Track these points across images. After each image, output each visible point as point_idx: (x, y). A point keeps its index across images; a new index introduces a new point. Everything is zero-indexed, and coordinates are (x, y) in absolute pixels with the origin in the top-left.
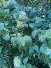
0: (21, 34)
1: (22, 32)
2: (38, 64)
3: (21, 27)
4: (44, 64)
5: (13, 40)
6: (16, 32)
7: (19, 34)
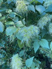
0: (23, 23)
1: (24, 19)
2: (37, 55)
3: (22, 10)
4: (44, 56)
5: (10, 33)
6: (15, 20)
7: (20, 23)
